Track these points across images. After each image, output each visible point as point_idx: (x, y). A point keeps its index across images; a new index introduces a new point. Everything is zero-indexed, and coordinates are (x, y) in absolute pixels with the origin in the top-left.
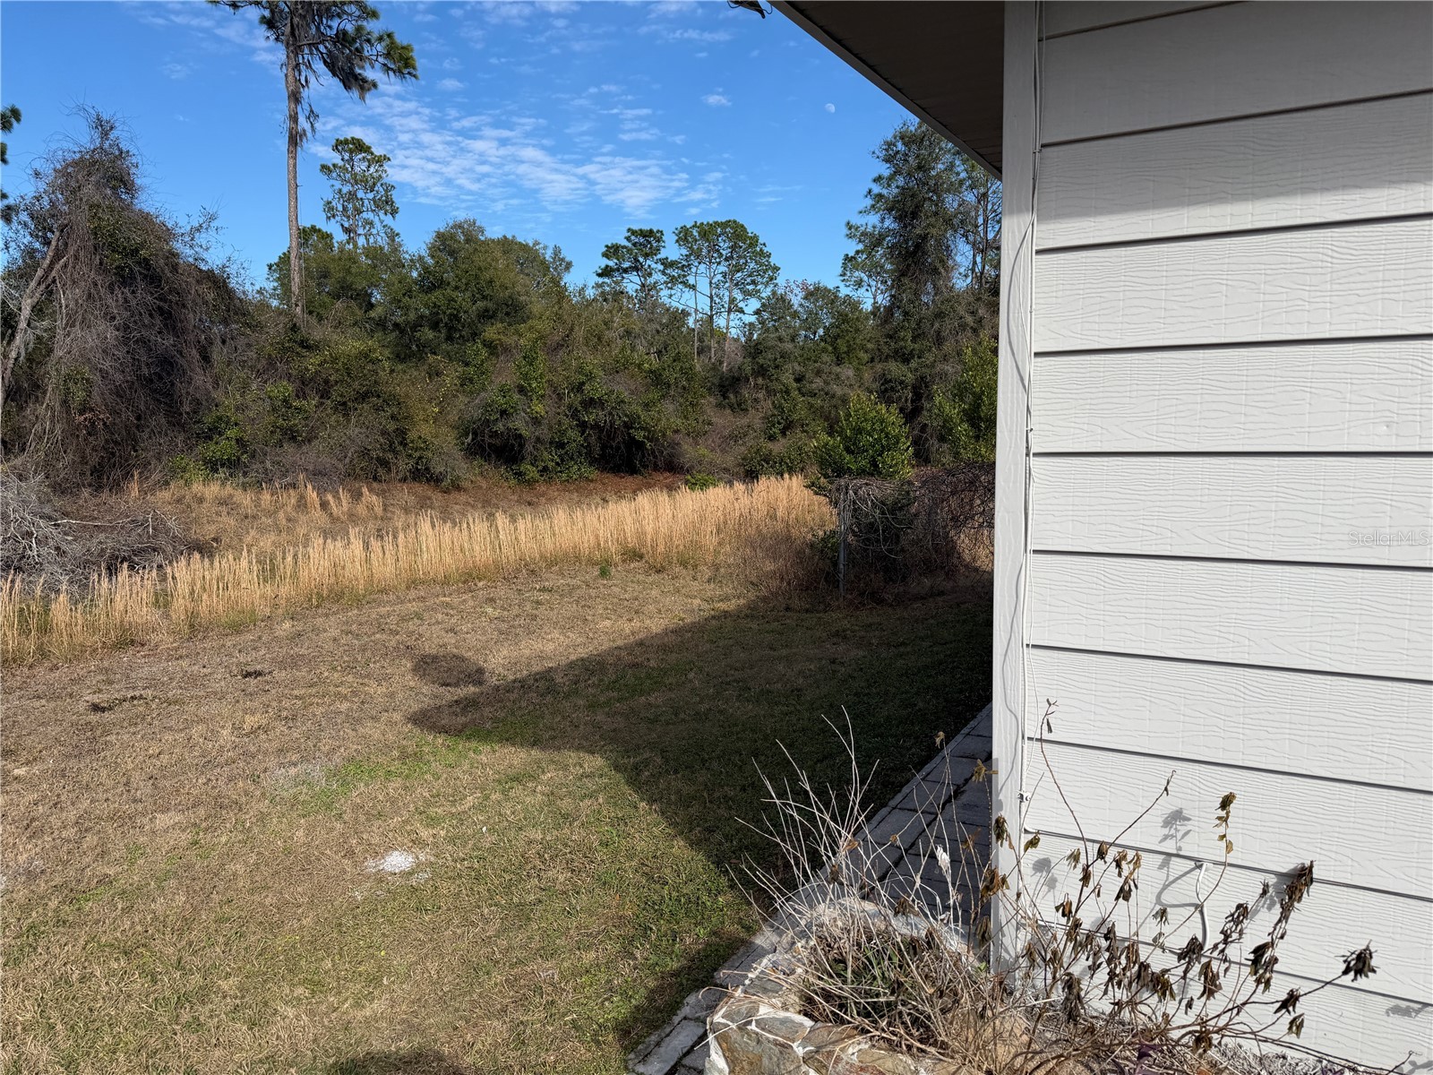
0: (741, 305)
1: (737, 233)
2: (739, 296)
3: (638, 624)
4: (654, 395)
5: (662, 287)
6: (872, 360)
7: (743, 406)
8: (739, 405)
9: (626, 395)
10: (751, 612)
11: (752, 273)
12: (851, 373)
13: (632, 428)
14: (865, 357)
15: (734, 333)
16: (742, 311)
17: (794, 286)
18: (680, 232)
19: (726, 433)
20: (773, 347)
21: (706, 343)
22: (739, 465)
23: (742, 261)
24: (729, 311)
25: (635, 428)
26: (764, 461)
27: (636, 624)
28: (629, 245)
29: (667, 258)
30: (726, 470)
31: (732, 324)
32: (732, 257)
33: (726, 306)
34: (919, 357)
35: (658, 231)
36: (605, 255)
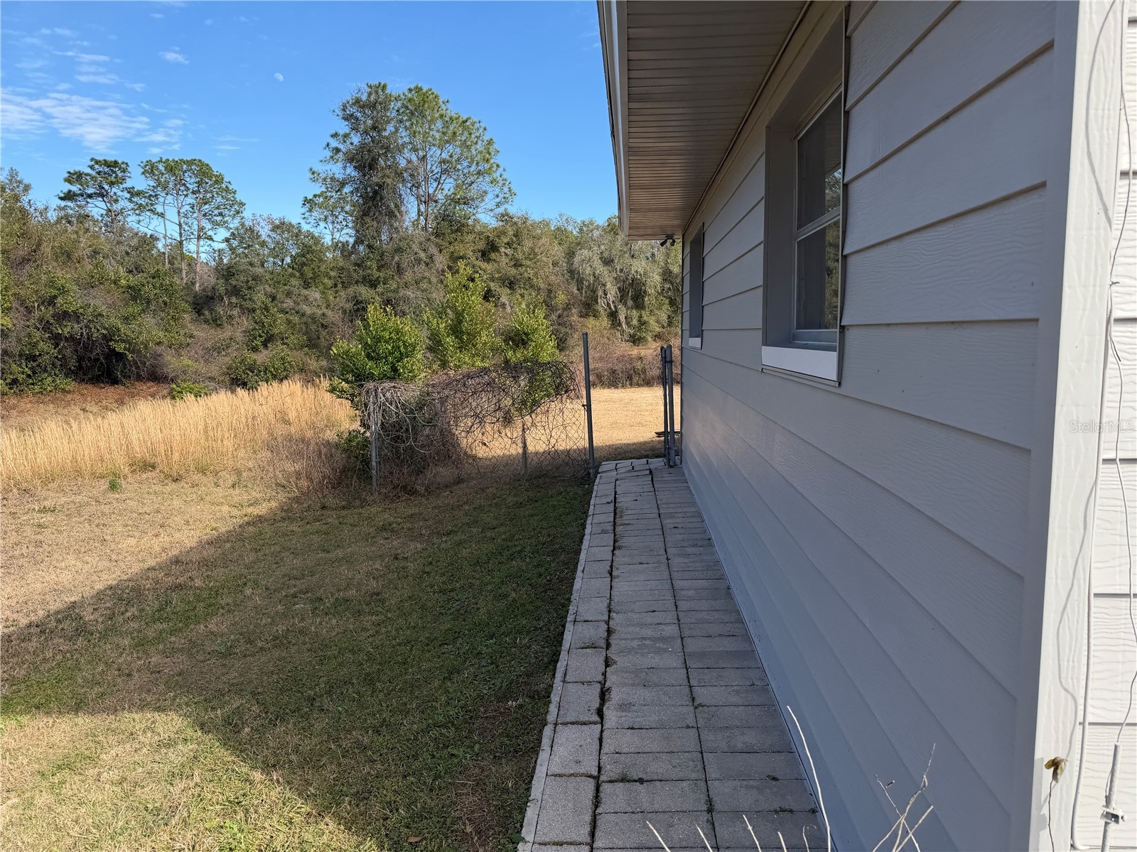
0: (210, 233)
1: (203, 171)
2: (208, 226)
3: (168, 539)
4: (134, 309)
5: (129, 212)
6: (336, 285)
7: (219, 322)
8: (215, 320)
9: (103, 309)
10: (286, 514)
11: (219, 206)
12: (318, 295)
13: (111, 340)
14: (329, 283)
15: (204, 257)
16: (211, 239)
17: (259, 220)
18: (146, 165)
19: (209, 345)
20: (245, 271)
21: (176, 265)
22: (224, 374)
23: (209, 195)
24: (199, 238)
25: (115, 341)
26: (249, 370)
27: (164, 539)
28: (93, 173)
29: (133, 188)
30: (212, 379)
31: (201, 249)
32: (199, 192)
33: (196, 233)
34: (384, 284)
35: (123, 163)
36: (68, 180)
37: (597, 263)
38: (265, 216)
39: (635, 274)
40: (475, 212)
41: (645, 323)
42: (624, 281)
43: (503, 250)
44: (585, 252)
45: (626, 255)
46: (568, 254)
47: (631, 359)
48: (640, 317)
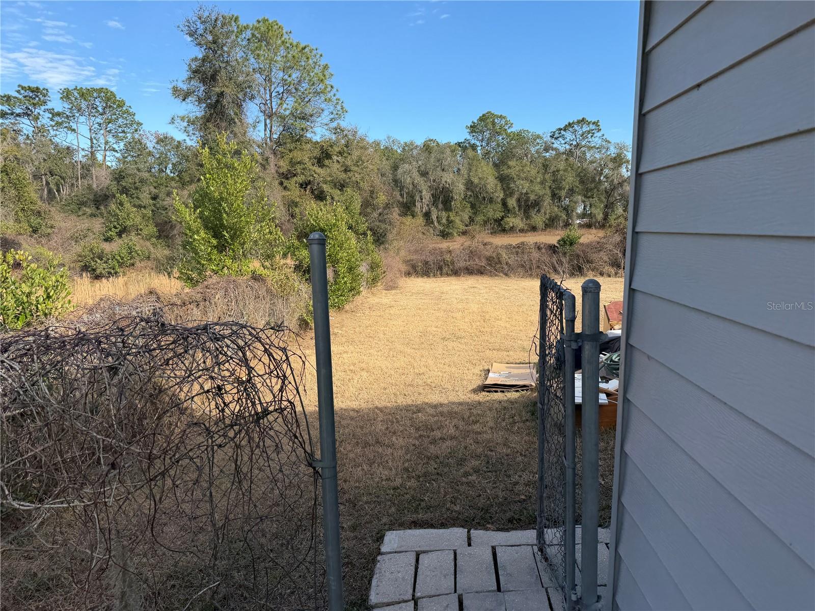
1: (108, 98)
2: (113, 140)
5: (49, 128)
11: (122, 125)
15: (108, 164)
16: (115, 150)
17: (149, 135)
18: (63, 92)
19: (68, 234)
20: (133, 175)
22: (76, 261)
23: (114, 116)
24: (105, 149)
28: (20, 96)
29: (53, 109)
32: (105, 113)
33: (103, 146)
35: (44, 89)
37: (415, 174)
38: (153, 132)
39: (445, 184)
40: (312, 126)
41: (452, 222)
42: (436, 189)
43: (335, 158)
44: (406, 166)
45: (438, 169)
46: (394, 167)
47: (442, 253)
48: (448, 217)
